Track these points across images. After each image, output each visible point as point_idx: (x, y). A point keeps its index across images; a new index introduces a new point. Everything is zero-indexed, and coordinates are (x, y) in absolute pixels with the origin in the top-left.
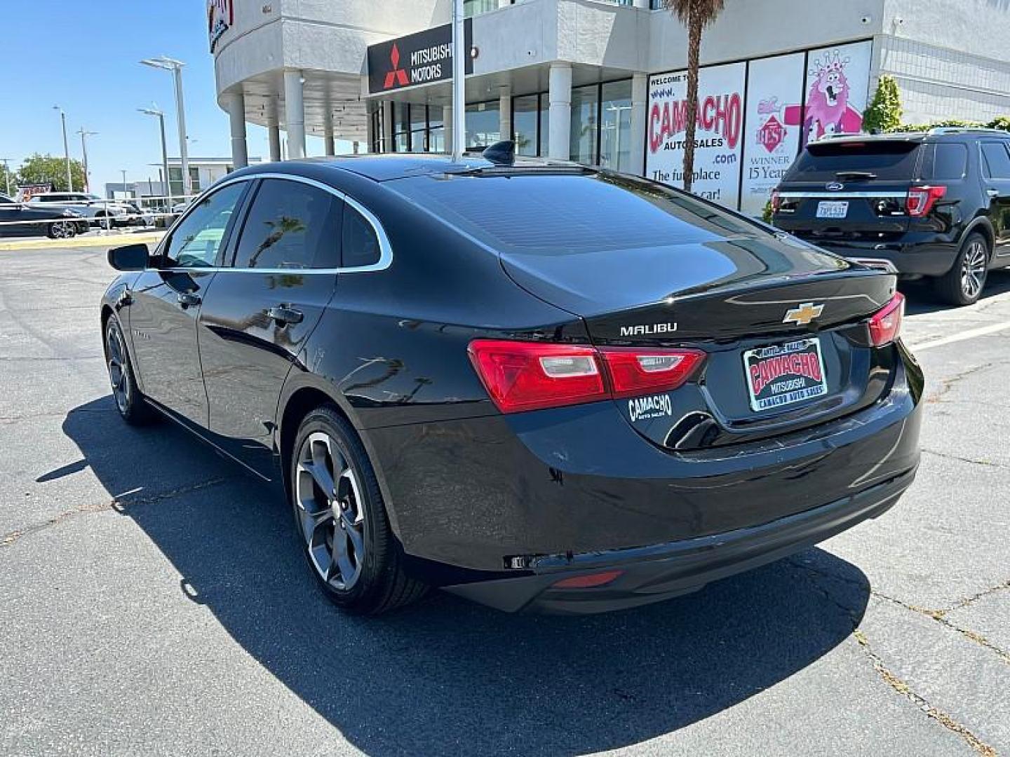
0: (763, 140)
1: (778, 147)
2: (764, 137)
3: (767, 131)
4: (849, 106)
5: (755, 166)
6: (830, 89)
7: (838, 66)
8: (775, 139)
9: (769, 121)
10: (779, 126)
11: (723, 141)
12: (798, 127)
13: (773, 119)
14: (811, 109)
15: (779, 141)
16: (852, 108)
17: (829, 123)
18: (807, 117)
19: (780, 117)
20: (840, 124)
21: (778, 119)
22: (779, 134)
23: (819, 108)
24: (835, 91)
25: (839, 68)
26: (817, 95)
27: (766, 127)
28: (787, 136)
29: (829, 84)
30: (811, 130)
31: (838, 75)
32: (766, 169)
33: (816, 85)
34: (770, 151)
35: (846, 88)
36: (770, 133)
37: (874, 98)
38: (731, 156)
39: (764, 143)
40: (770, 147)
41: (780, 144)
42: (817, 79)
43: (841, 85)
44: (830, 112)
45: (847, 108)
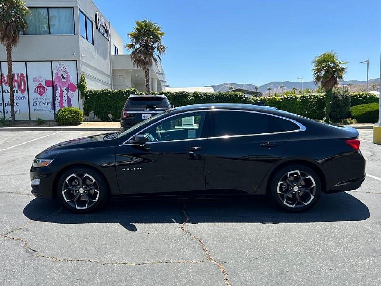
0: (37, 91)
1: (44, 94)
2: (37, 90)
3: (38, 88)
4: (70, 82)
5: (35, 101)
6: (62, 75)
7: (64, 68)
8: (42, 91)
9: (39, 85)
10: (44, 87)
11: (18, 91)
12: (52, 88)
13: (40, 84)
14: (56, 82)
15: (44, 92)
16: (72, 83)
17: (64, 87)
18: (55, 84)
19: (44, 84)
20: (68, 87)
21: (42, 84)
22: (44, 90)
23: (59, 82)
24: (65, 76)
25: (65, 69)
26: (58, 77)
27: (38, 87)
28: (47, 91)
29: (62, 74)
30: (57, 89)
31: (65, 71)
32: (40, 102)
33: (57, 74)
34: (41, 96)
35: (68, 76)
36: (39, 89)
37: (80, 80)
38: (23, 97)
39: (38, 93)
40: (41, 94)
41: (45, 93)
42: (57, 72)
43: (67, 75)
44: (64, 84)
45: (70, 83)
